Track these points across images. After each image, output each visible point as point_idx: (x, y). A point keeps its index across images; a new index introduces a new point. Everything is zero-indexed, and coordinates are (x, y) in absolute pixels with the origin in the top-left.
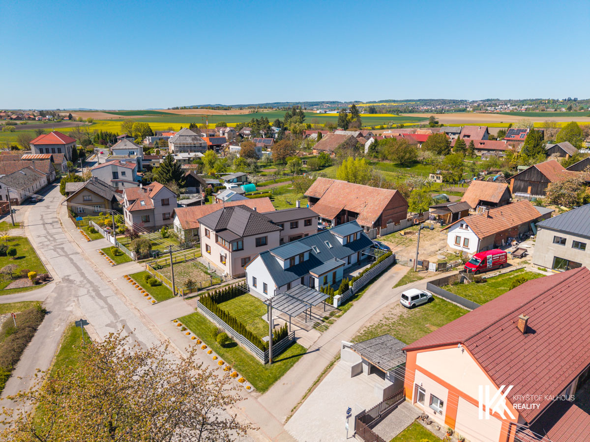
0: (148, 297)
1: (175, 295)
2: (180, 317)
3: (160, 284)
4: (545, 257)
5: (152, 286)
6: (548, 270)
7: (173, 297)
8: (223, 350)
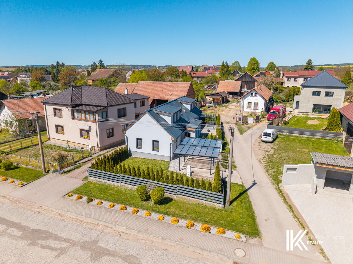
0: (9, 181)
1: (45, 172)
2: (73, 189)
3: (17, 167)
4: (307, 106)
5: (7, 170)
6: (309, 114)
7: (44, 175)
8: (161, 208)
